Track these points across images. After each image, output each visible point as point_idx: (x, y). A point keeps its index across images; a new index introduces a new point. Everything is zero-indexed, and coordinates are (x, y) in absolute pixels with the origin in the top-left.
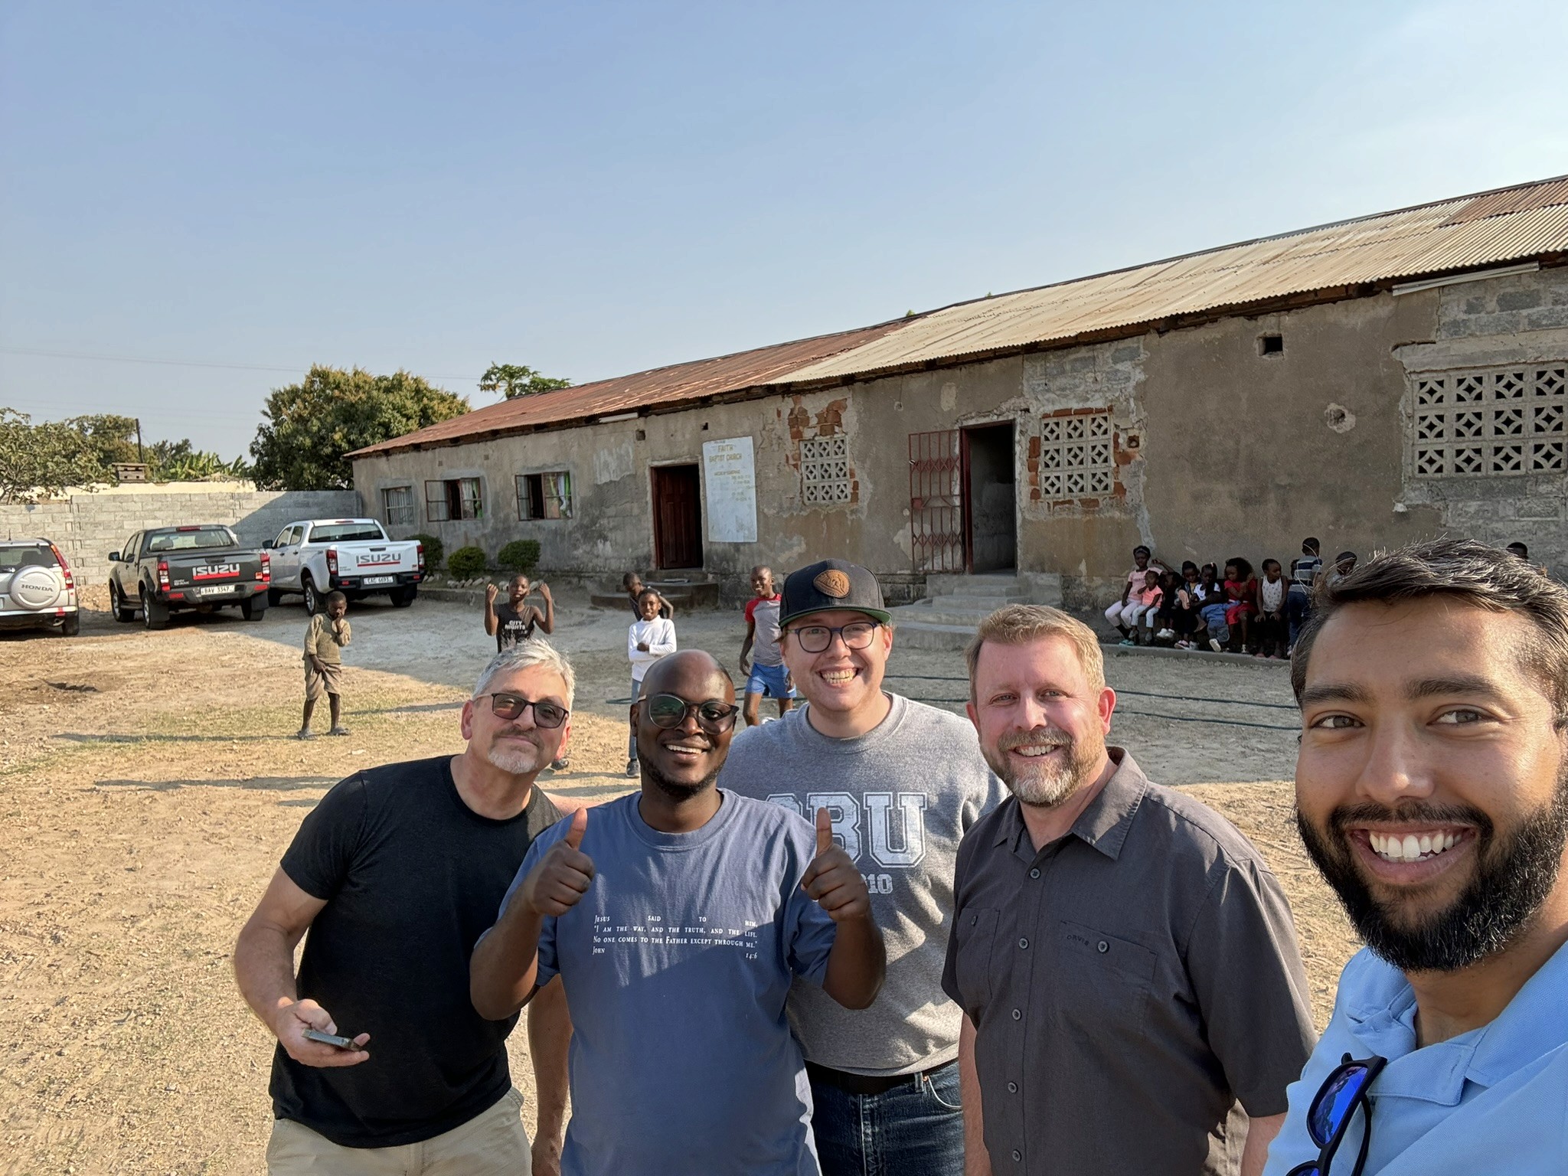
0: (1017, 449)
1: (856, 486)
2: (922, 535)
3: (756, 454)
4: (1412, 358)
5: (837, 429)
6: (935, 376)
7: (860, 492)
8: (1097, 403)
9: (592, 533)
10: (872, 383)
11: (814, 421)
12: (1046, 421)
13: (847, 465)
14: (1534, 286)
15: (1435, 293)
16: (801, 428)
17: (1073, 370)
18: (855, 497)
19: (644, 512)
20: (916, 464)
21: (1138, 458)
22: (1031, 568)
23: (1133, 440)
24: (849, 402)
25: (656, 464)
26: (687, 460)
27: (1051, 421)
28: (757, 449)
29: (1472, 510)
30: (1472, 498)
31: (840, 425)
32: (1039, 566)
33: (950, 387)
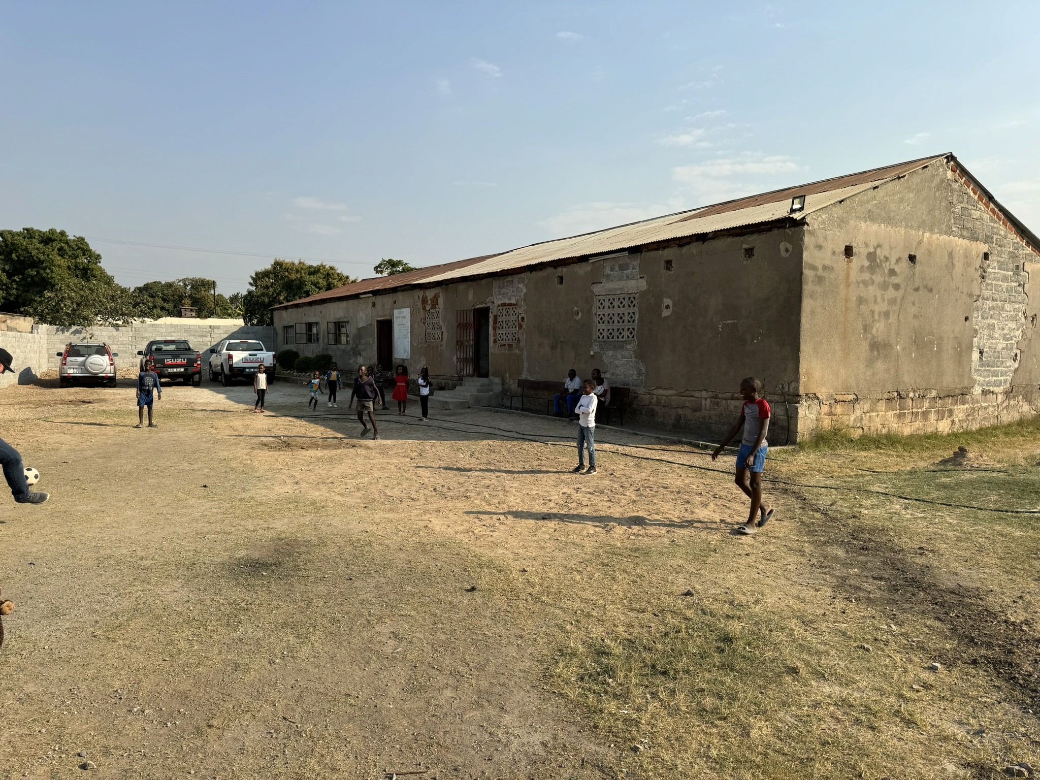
0: (490, 320)
1: (442, 334)
2: (460, 358)
3: (411, 316)
4: (597, 289)
6: (467, 284)
7: (443, 336)
8: (513, 301)
9: (356, 352)
10: (448, 286)
11: (429, 302)
12: (499, 308)
13: (440, 323)
14: (628, 261)
15: (602, 262)
16: (425, 305)
17: (507, 286)
18: (442, 339)
19: (373, 341)
20: (459, 324)
21: (524, 327)
22: (493, 375)
23: (523, 318)
24: (441, 294)
25: (378, 319)
26: (388, 318)
27: (501, 308)
28: (412, 314)
29: (610, 355)
30: (610, 350)
31: (438, 305)
32: (496, 375)
33: (471, 289)
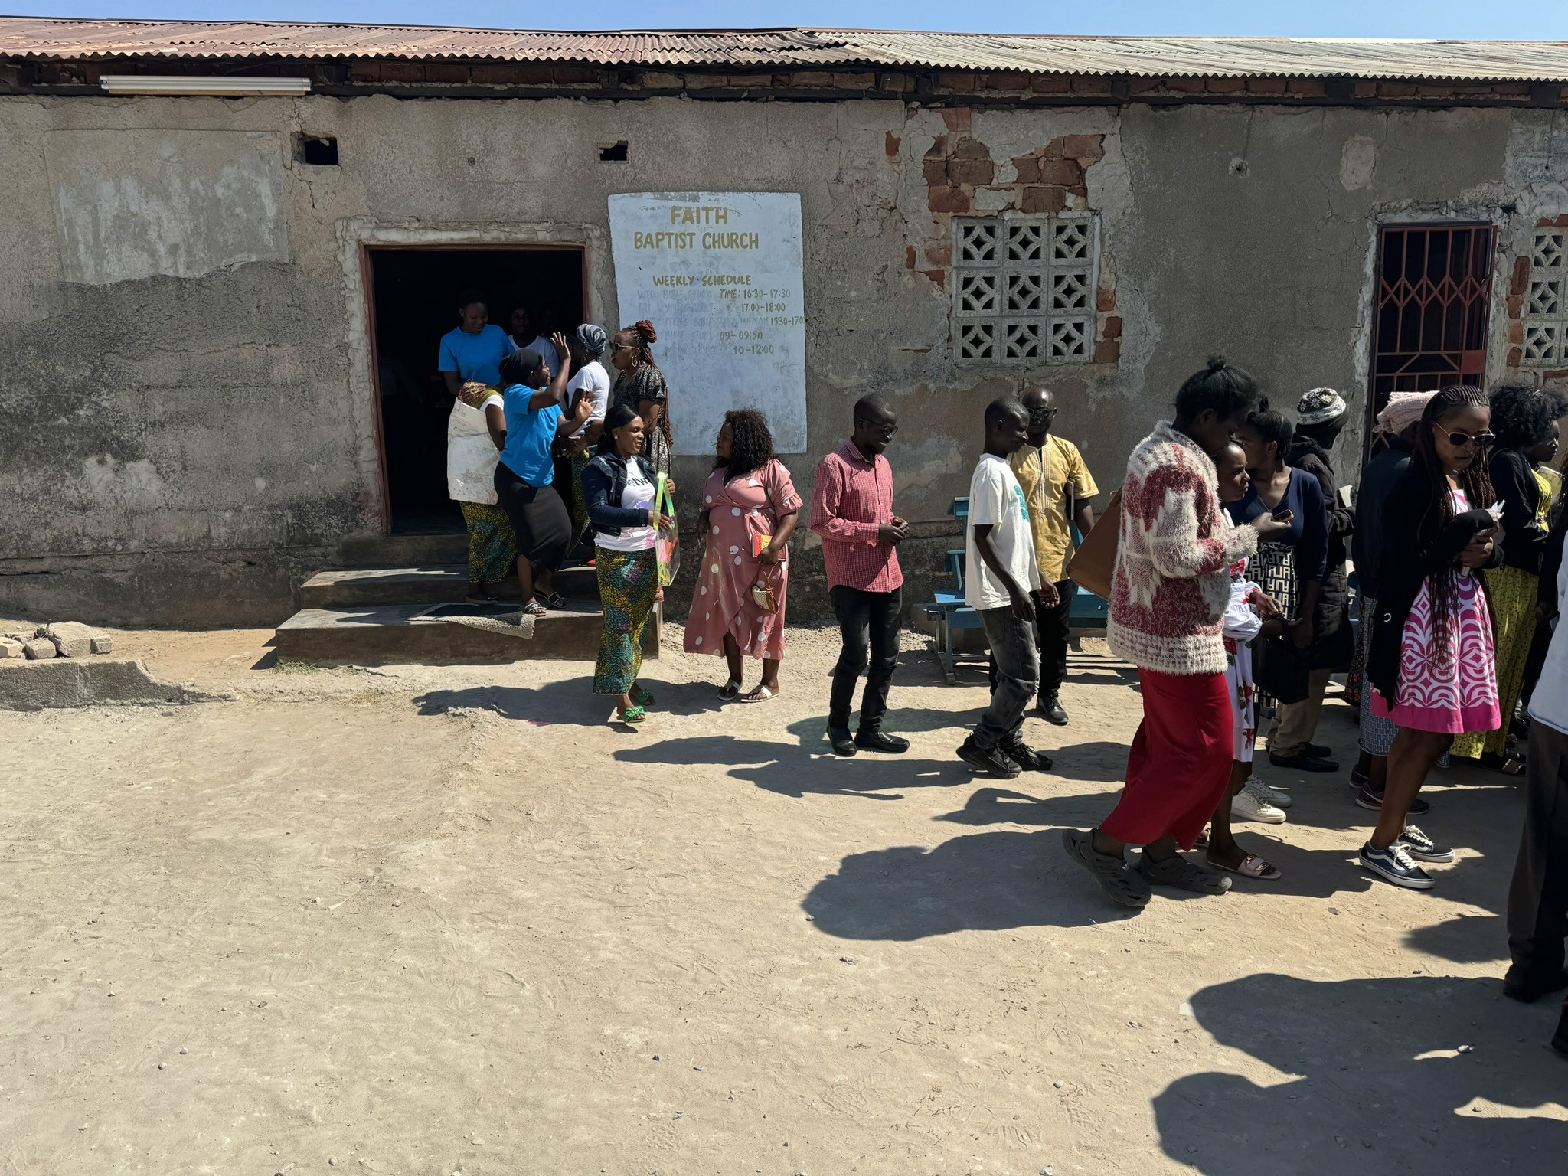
0: (1494, 276)
1: (1115, 327)
3: (809, 236)
5: (1070, 199)
6: (1329, 119)
7: (1127, 340)
10: (1174, 112)
11: (1007, 174)
12: (1540, 232)
13: (1093, 282)
16: (965, 187)
18: (1109, 351)
24: (1112, 144)
26: (532, 234)
27: (1549, 233)
28: (815, 228)
31: (1083, 192)
33: (1363, 144)
